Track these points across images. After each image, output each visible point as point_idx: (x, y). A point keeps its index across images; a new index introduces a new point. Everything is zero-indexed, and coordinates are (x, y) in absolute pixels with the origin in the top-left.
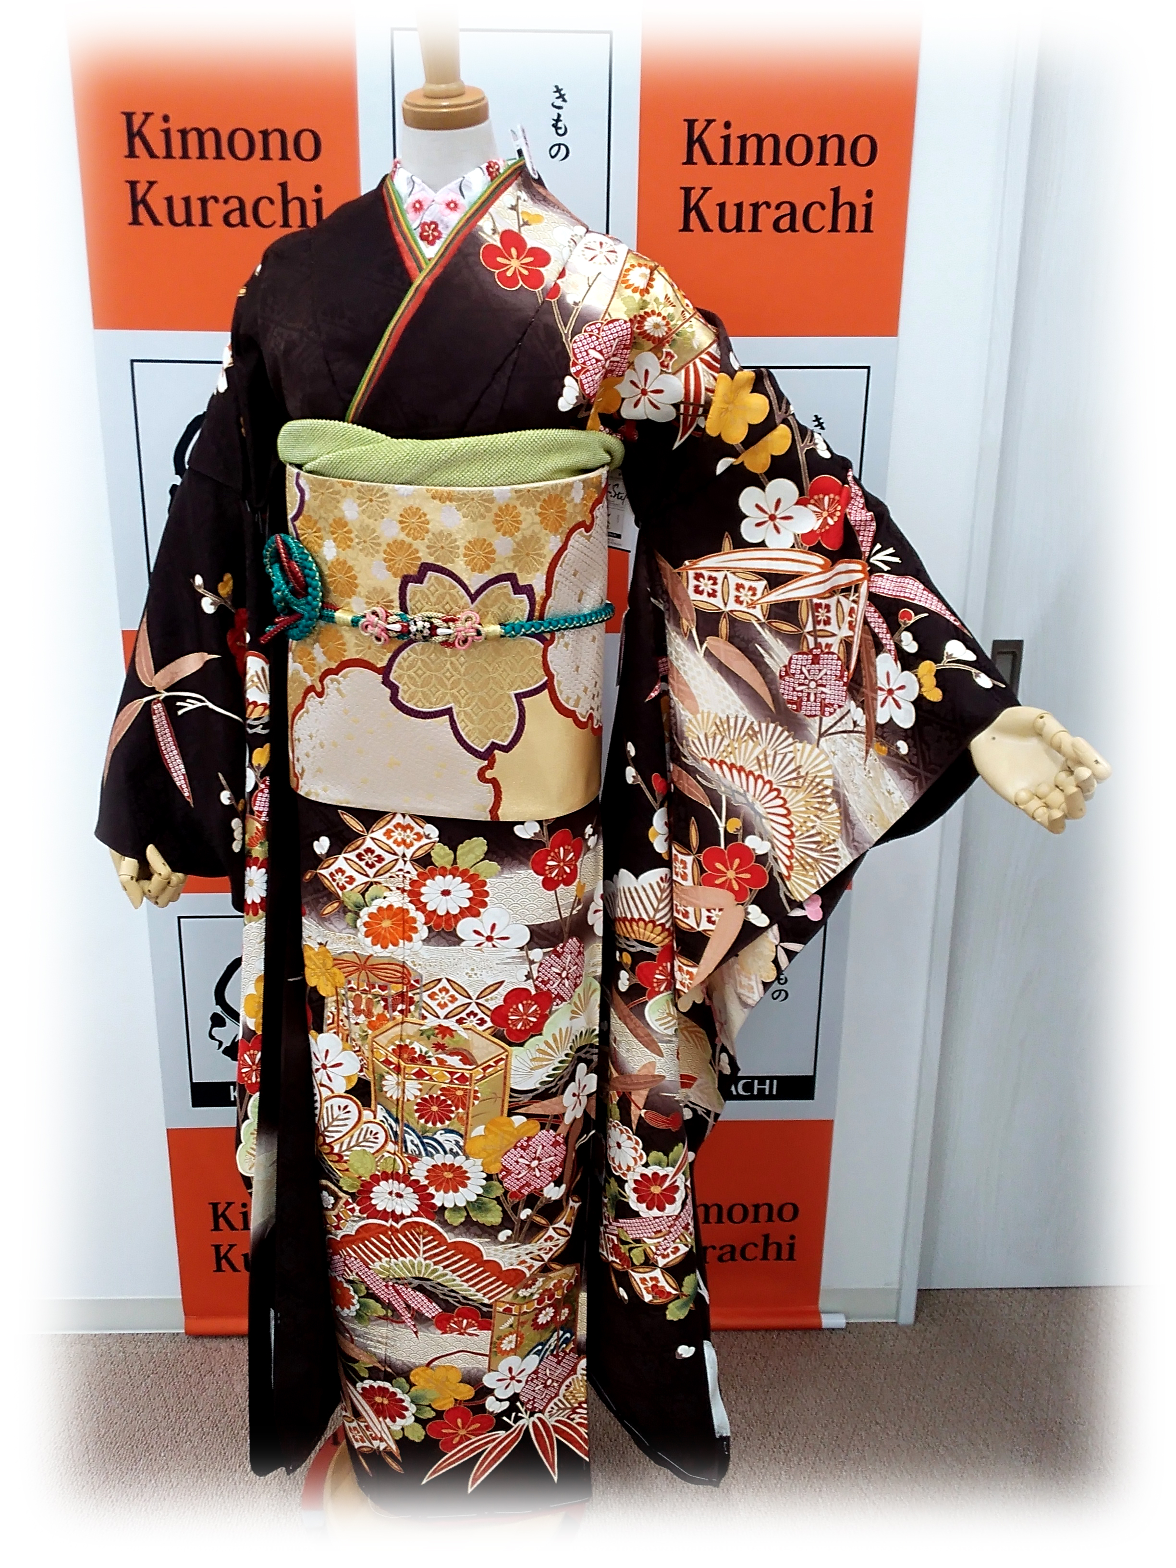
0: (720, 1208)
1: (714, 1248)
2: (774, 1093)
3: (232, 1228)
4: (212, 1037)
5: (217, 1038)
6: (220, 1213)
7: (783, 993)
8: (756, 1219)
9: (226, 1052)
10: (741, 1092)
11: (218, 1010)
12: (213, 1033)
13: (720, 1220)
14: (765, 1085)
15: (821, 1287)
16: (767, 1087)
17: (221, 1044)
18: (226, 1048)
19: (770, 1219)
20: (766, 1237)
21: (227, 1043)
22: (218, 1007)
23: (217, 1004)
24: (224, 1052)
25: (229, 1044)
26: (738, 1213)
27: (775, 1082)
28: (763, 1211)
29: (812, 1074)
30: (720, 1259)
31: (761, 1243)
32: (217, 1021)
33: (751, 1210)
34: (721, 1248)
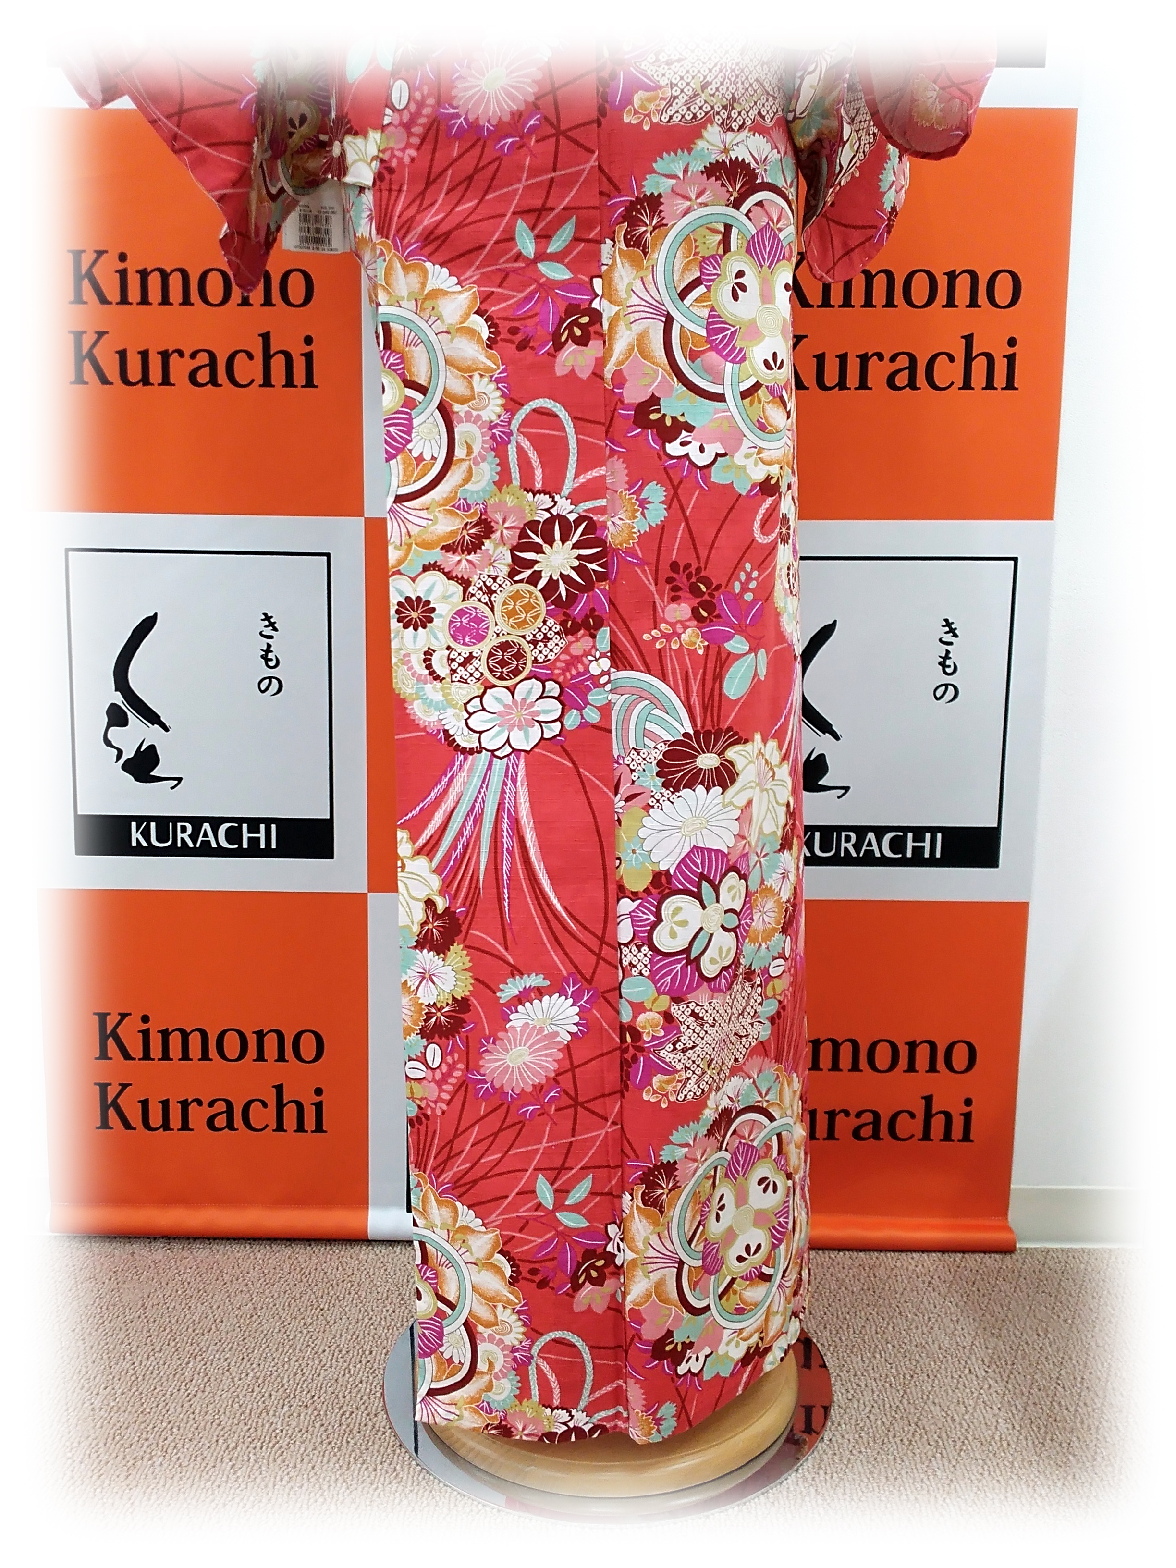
0: (855, 1044)
1: (847, 1113)
2: (938, 855)
3: (127, 1056)
4: (108, 743)
5: (114, 744)
6: (108, 1032)
7: (950, 688)
8: (911, 1068)
9: (128, 767)
10: (888, 853)
11: (118, 699)
12: (109, 737)
13: (855, 1067)
14: (924, 841)
15: (1012, 1186)
16: (927, 844)
17: (120, 753)
18: (128, 759)
19: (933, 1068)
20: (928, 1100)
21: (129, 754)
22: (118, 693)
23: (116, 690)
24: (125, 767)
25: (132, 755)
26: (883, 1056)
27: (939, 835)
28: (923, 1053)
29: (996, 825)
30: (856, 1134)
31: (919, 1110)
32: (117, 717)
33: (904, 1051)
34: (859, 1115)
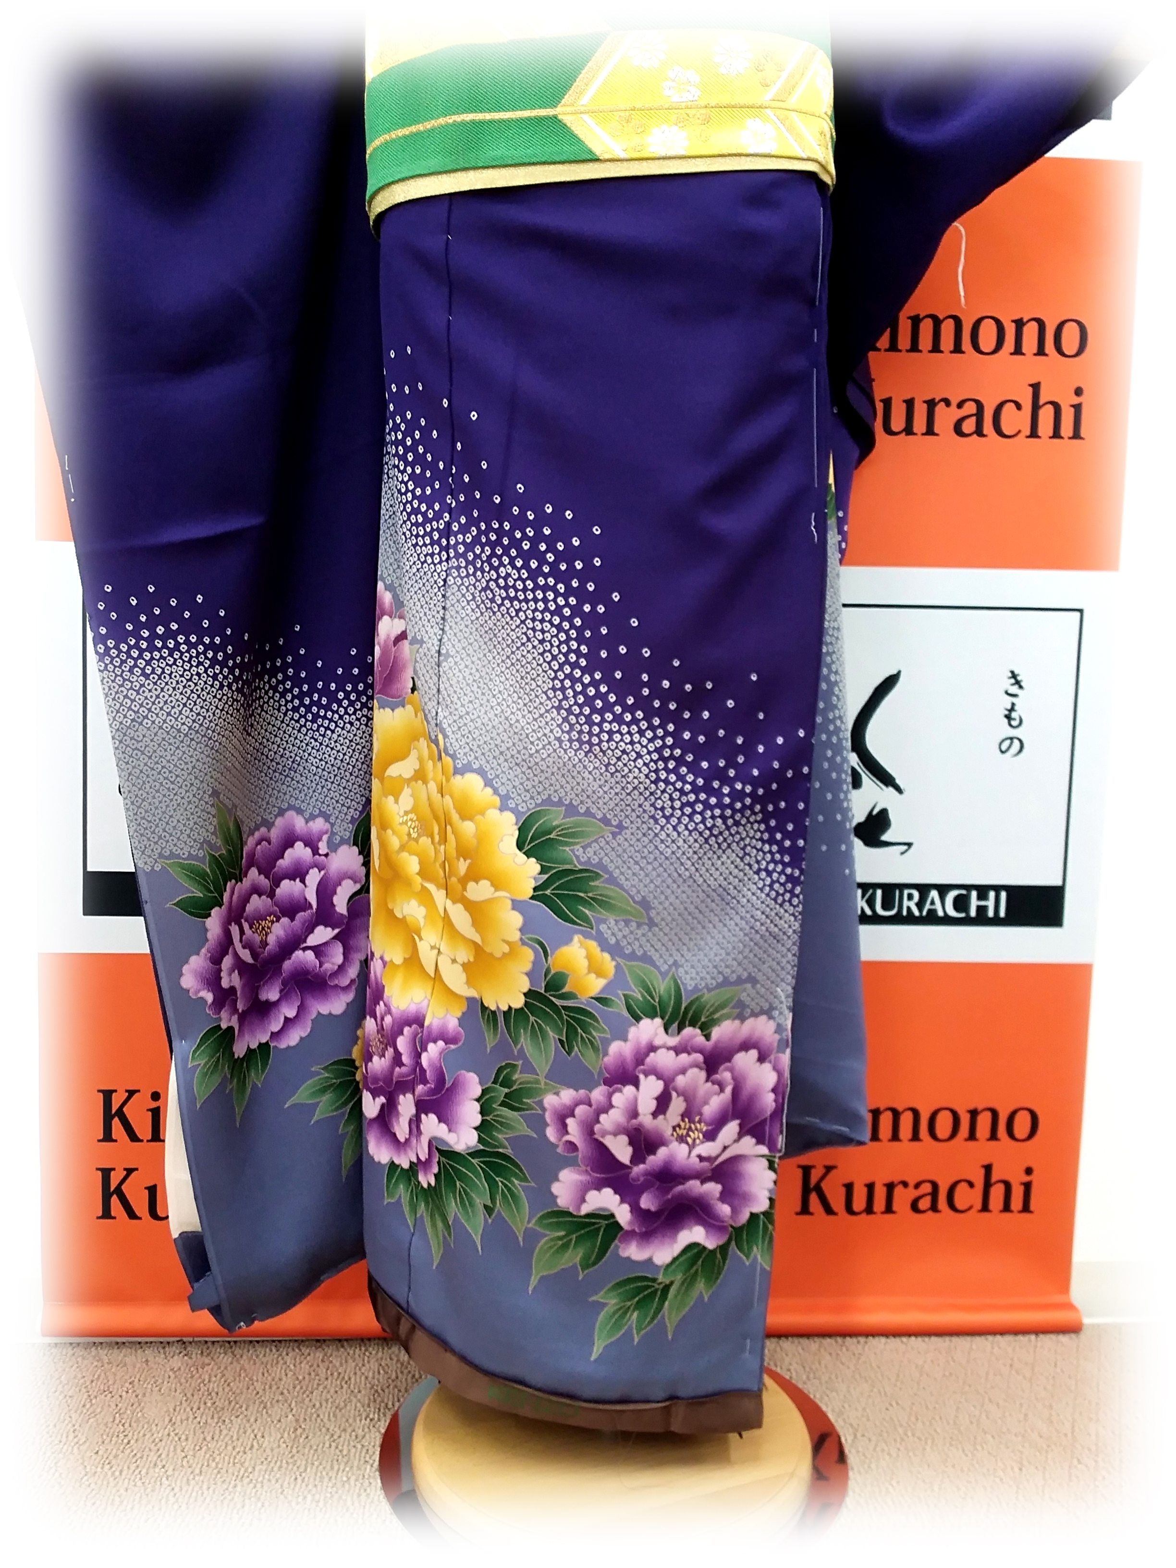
0: (916, 1113)
1: (905, 1185)
2: (1002, 914)
6: (114, 1111)
7: (1016, 742)
8: (972, 1136)
10: (952, 912)
13: (916, 1137)
14: (988, 900)
16: (991, 904)
19: (994, 1136)
20: (988, 1169)
26: (944, 1124)
27: (1003, 895)
28: (985, 1121)
29: (1058, 882)
30: (914, 1206)
31: (979, 1180)
33: (965, 1119)
34: (917, 1186)
